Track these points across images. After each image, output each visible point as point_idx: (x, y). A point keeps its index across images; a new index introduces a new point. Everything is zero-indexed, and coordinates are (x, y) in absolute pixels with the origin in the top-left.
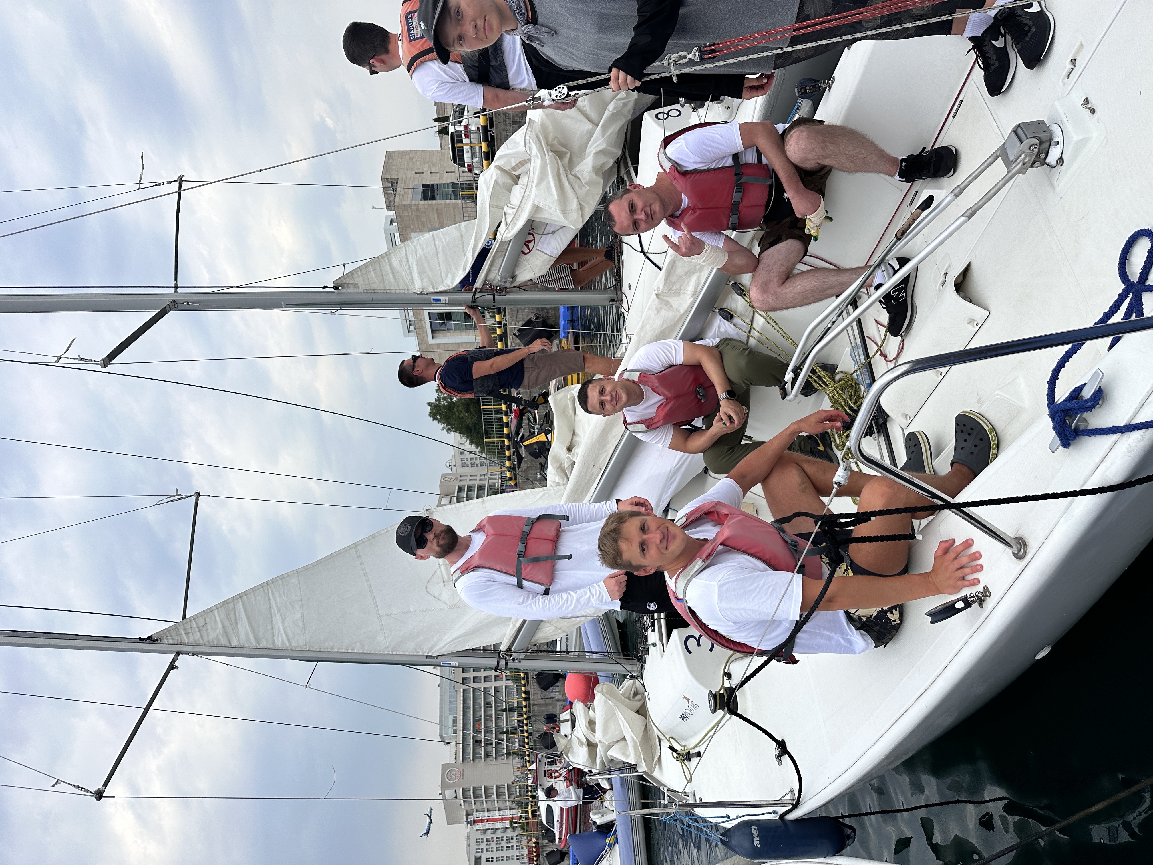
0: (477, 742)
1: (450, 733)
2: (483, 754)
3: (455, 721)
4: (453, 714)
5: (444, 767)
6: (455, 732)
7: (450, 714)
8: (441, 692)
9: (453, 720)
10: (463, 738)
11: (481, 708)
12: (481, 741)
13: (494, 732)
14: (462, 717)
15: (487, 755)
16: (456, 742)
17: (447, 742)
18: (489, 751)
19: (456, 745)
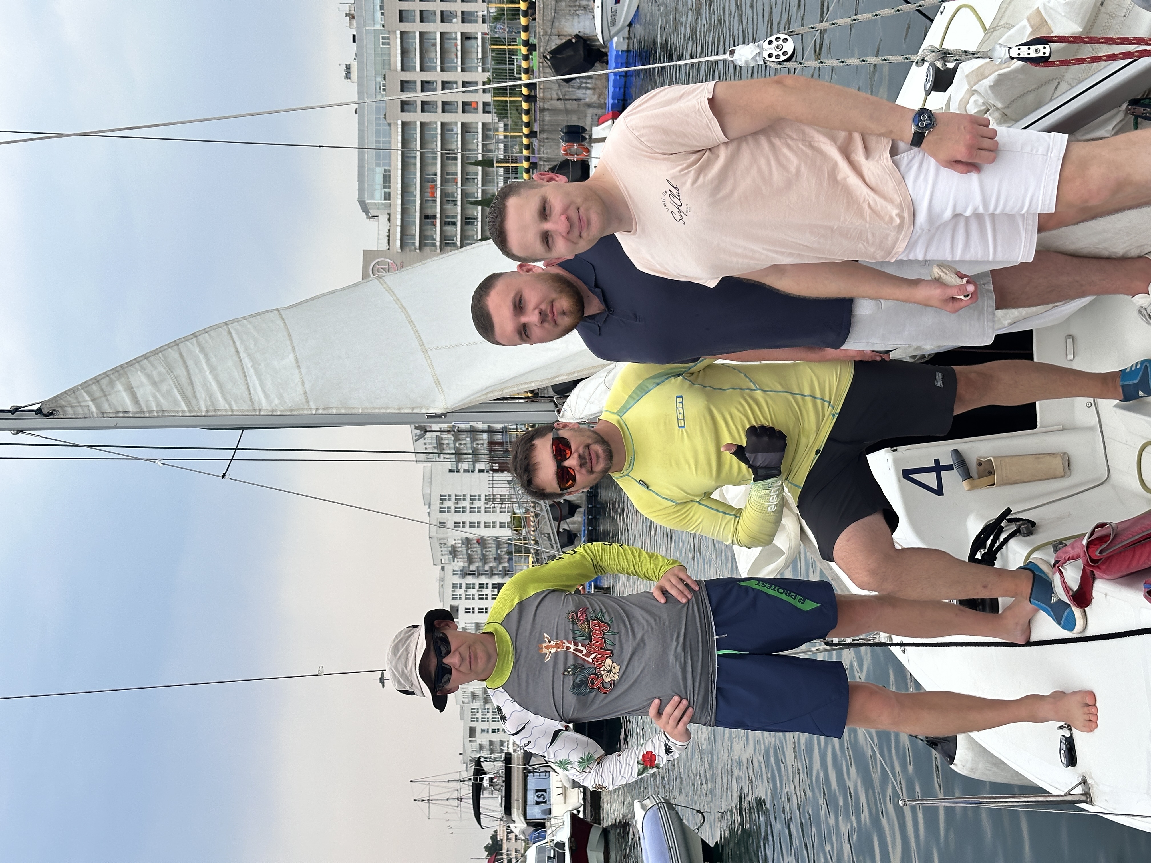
0: (427, 218)
1: (378, 199)
2: (438, 239)
3: (387, 178)
4: (384, 164)
5: (368, 255)
6: (387, 196)
7: (378, 165)
8: (361, 123)
9: (384, 176)
10: (402, 209)
11: (435, 158)
12: (434, 217)
13: (459, 203)
14: (399, 172)
15: (447, 243)
16: (389, 214)
17: (372, 213)
18: (449, 234)
19: (389, 220)
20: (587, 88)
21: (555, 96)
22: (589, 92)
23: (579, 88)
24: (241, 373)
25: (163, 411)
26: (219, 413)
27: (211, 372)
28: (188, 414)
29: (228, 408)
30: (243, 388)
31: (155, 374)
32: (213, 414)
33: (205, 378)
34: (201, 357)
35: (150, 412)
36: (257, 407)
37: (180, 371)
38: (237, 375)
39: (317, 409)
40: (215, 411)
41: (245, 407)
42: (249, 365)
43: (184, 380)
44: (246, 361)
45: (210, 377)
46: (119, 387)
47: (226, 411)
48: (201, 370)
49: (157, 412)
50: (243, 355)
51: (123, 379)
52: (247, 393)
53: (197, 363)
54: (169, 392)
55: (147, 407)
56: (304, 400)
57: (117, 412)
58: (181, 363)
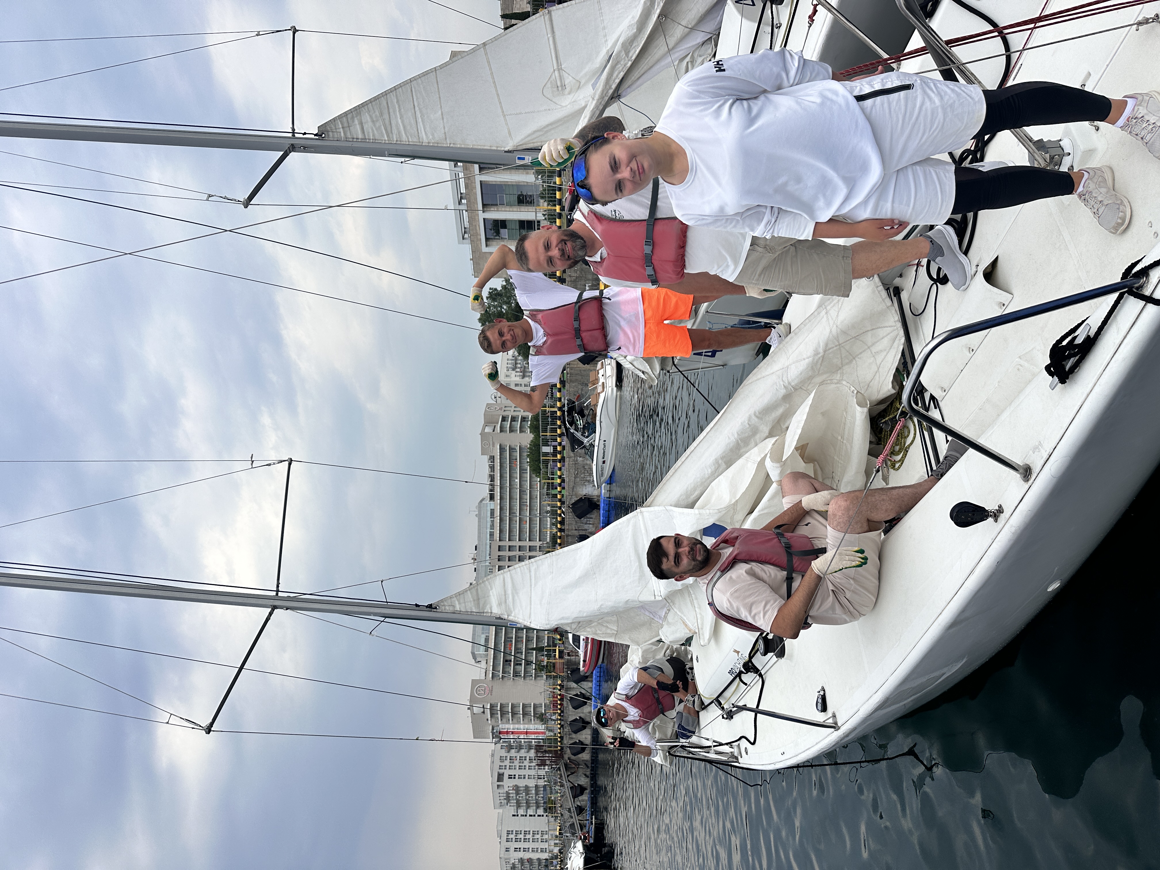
0: (507, 662)
1: (482, 651)
2: (512, 673)
3: (487, 641)
4: (486, 633)
5: (474, 682)
6: (487, 650)
7: (483, 633)
9: (486, 639)
10: (494, 657)
12: (511, 661)
13: (524, 653)
14: (494, 636)
15: (516, 674)
16: (487, 660)
17: (478, 659)
18: (518, 670)
19: (487, 663)
20: (590, 524)
21: (574, 528)
22: (591, 526)
23: (586, 524)
24: (415, 120)
25: (375, 140)
26: (402, 143)
27: (400, 118)
28: (387, 142)
29: (407, 140)
30: (415, 130)
31: (374, 116)
32: (399, 143)
33: (397, 122)
34: (397, 106)
35: (369, 139)
36: (421, 141)
37: (386, 116)
38: (413, 122)
39: (450, 144)
40: (401, 141)
41: (415, 140)
42: (419, 116)
43: (387, 122)
44: (418, 113)
45: (400, 121)
46: (356, 122)
47: (406, 141)
48: (396, 117)
49: (373, 139)
50: (417, 108)
51: (358, 117)
52: (417, 132)
53: (394, 111)
54: (380, 127)
55: (368, 136)
56: (444, 137)
57: (353, 138)
58: (387, 110)
